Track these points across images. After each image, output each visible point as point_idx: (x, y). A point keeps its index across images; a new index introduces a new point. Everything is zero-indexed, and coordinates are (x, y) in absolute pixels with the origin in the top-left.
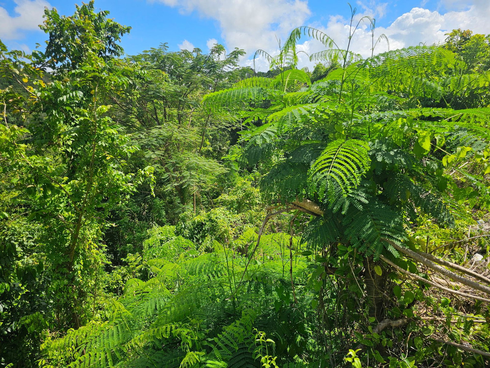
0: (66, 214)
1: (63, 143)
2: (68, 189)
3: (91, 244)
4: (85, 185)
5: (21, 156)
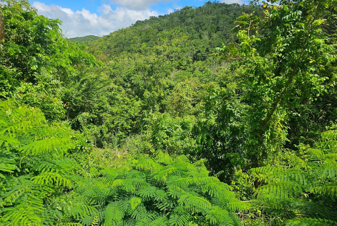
0: (268, 99)
1: (277, 50)
2: (274, 81)
3: (278, 123)
4: (286, 81)
5: (252, 56)
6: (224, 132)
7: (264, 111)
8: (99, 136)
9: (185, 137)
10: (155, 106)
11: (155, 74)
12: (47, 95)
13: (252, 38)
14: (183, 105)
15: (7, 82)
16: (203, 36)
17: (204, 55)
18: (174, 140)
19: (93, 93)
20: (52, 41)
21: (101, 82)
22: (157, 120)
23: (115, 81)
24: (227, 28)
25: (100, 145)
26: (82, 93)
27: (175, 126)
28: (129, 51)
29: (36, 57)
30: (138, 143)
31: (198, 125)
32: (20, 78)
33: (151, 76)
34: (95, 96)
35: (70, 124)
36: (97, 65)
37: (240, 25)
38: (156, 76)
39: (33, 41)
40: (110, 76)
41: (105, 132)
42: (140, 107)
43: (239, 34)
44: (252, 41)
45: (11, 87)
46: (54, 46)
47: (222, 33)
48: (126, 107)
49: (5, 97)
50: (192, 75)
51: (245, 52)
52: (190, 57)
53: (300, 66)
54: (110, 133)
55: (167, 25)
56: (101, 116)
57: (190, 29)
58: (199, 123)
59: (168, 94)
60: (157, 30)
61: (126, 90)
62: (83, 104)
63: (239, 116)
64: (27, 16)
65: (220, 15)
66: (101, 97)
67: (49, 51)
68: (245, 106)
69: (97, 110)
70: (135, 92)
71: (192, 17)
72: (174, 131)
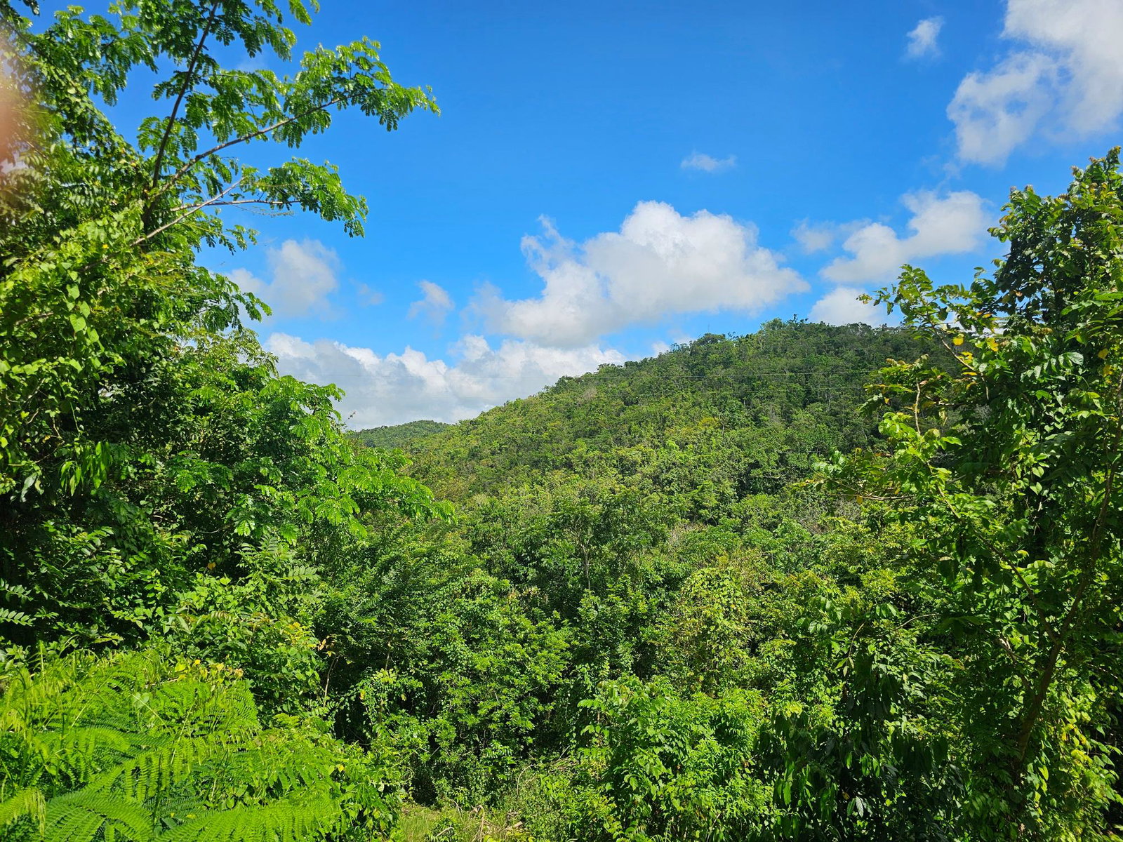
0: (1017, 639)
1: (1023, 473)
2: (1031, 578)
3: (1072, 732)
4: (1071, 577)
5: (938, 492)
6: (874, 760)
7: (1010, 682)
8: (424, 758)
9: (729, 775)
10: (620, 649)
11: (616, 537)
12: (272, 617)
13: (930, 438)
14: (718, 650)
15: (154, 575)
16: (766, 418)
17: (773, 474)
18: (693, 787)
19: (415, 603)
20: (308, 447)
21: (444, 565)
22: (629, 707)
23: (489, 561)
24: (838, 393)
25: (425, 794)
26: (380, 604)
27: (694, 728)
28: (535, 464)
29: (254, 496)
30: (561, 794)
31: (776, 726)
32: (196, 563)
33: (605, 543)
34: (421, 612)
35: (331, 711)
36: (436, 514)
37: (886, 395)
38: (619, 545)
39: (252, 448)
40: (474, 543)
41: (444, 744)
42: (568, 649)
43: (885, 425)
44: (932, 446)
45: (166, 593)
46: (313, 460)
47: (824, 409)
48: (520, 652)
49: (140, 624)
50: (740, 543)
51: (914, 479)
52: (727, 483)
53: (1111, 526)
54: (463, 747)
55: (650, 387)
56: (436, 682)
57: (722, 397)
58: (780, 721)
59: (661, 606)
60: (619, 401)
61: (521, 592)
62: (381, 641)
63: (920, 694)
64: (245, 379)
65: (814, 358)
66: (440, 617)
67: (295, 477)
68: (935, 657)
69: (425, 662)
70: (551, 596)
71: (727, 364)
72: (688, 748)
